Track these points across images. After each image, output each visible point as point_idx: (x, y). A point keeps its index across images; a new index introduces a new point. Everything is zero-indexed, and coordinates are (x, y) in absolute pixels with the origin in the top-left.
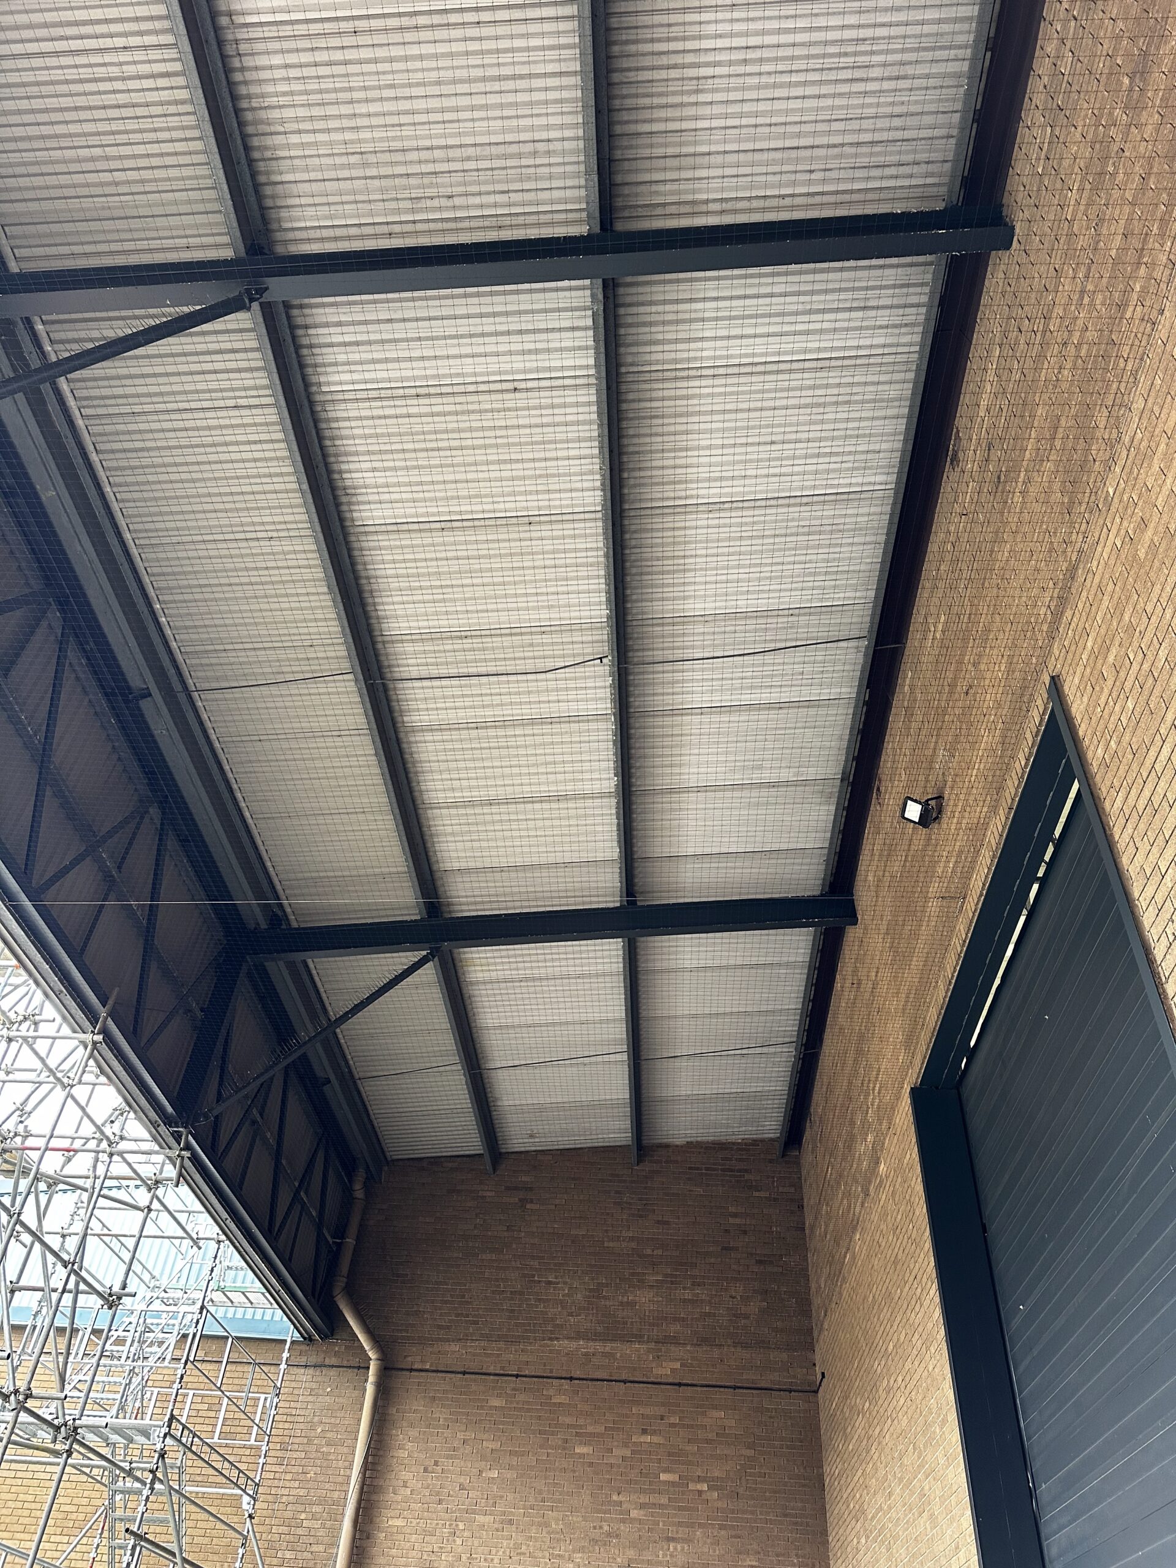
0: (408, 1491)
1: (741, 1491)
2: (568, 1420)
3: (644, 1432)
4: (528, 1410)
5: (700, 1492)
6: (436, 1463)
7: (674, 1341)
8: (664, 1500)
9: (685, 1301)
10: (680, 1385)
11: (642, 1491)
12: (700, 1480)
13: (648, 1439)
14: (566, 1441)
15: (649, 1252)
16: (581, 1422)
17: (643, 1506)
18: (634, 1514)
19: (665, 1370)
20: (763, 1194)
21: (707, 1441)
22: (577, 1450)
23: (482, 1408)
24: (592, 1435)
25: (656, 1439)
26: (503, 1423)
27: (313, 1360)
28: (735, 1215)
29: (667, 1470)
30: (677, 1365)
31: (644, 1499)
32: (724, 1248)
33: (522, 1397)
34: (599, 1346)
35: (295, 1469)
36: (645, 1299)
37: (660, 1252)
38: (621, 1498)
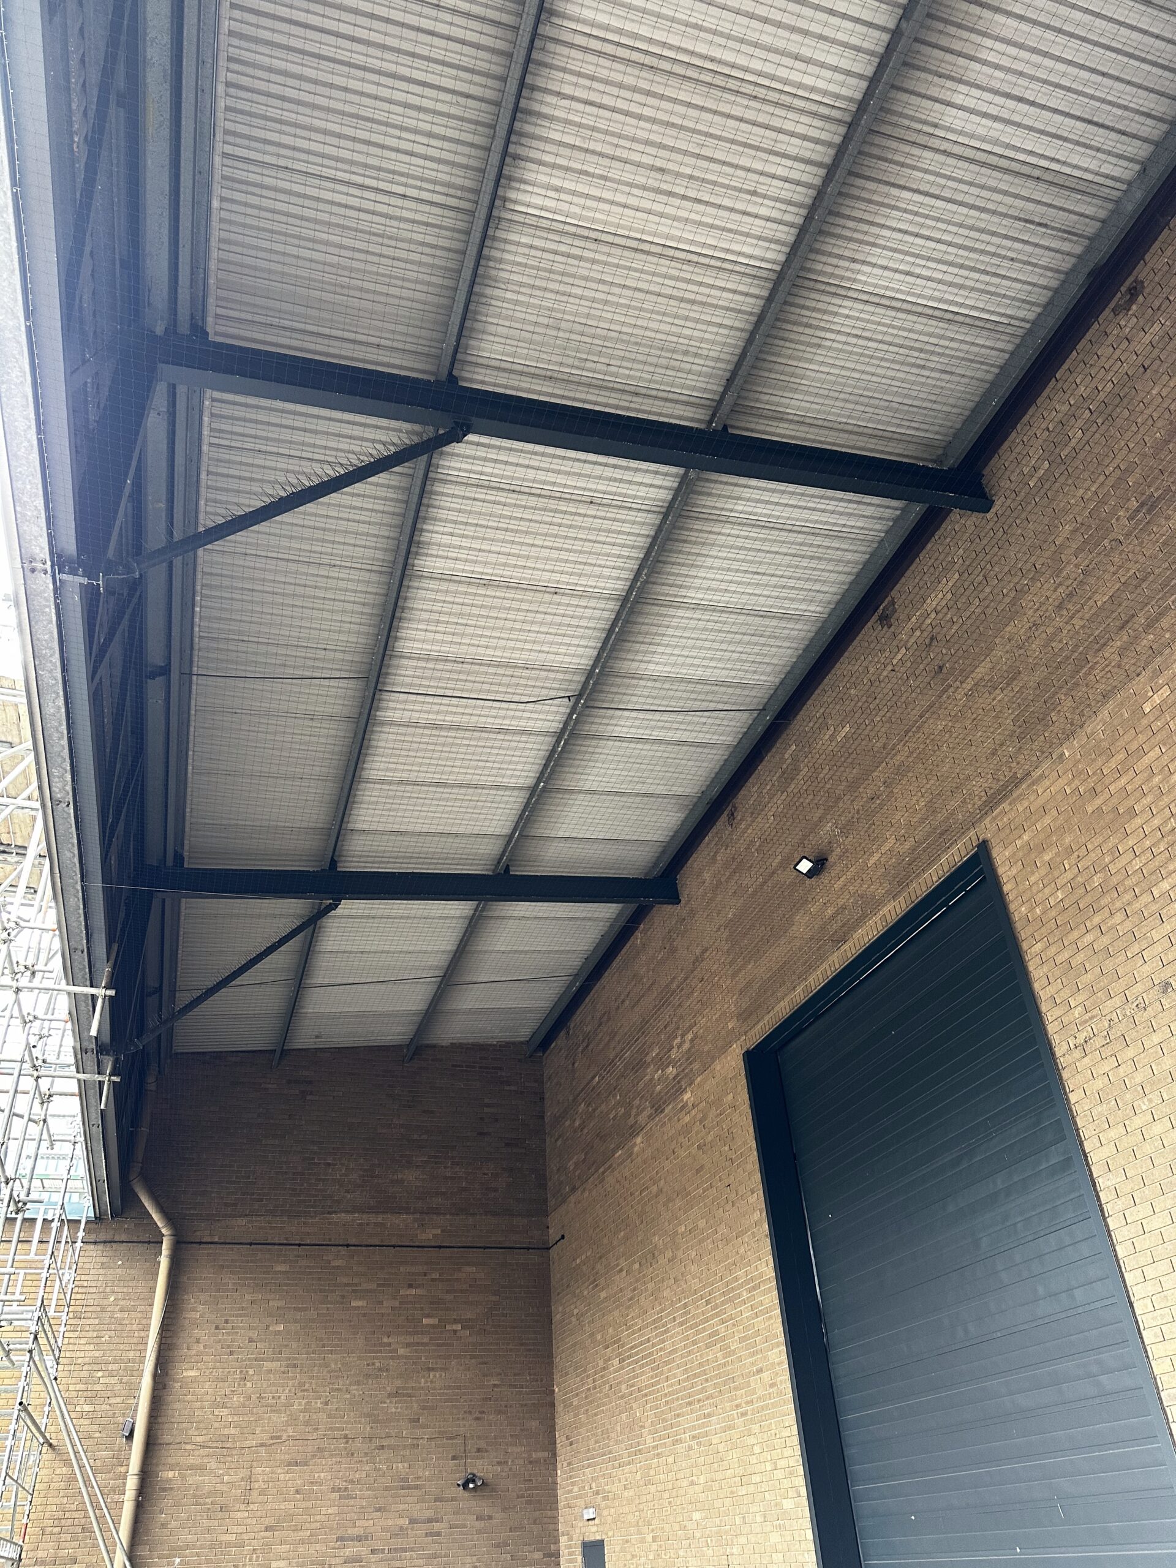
0: (201, 1346)
1: (488, 1328)
2: (345, 1280)
3: (410, 1286)
4: (310, 1273)
5: (455, 1331)
6: (227, 1322)
7: (436, 1211)
8: (426, 1340)
9: (446, 1178)
10: (440, 1247)
11: (409, 1333)
12: (455, 1321)
13: (414, 1292)
14: (343, 1297)
15: (416, 1137)
16: (356, 1280)
17: (408, 1345)
18: (401, 1351)
19: (428, 1235)
20: (513, 1088)
21: (462, 1291)
22: (353, 1304)
23: (268, 1273)
24: (368, 1291)
25: (419, 1292)
26: (287, 1285)
27: (103, 1236)
28: (488, 1106)
29: (428, 1316)
30: (439, 1231)
31: (410, 1339)
32: (480, 1134)
33: (303, 1262)
34: (372, 1218)
35: (90, 1334)
36: (412, 1177)
37: (425, 1137)
38: (390, 1340)
